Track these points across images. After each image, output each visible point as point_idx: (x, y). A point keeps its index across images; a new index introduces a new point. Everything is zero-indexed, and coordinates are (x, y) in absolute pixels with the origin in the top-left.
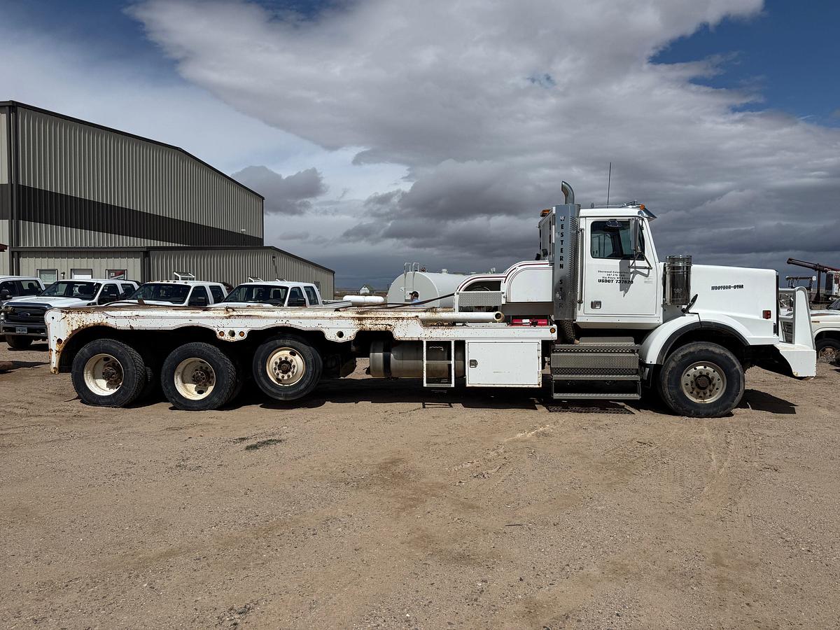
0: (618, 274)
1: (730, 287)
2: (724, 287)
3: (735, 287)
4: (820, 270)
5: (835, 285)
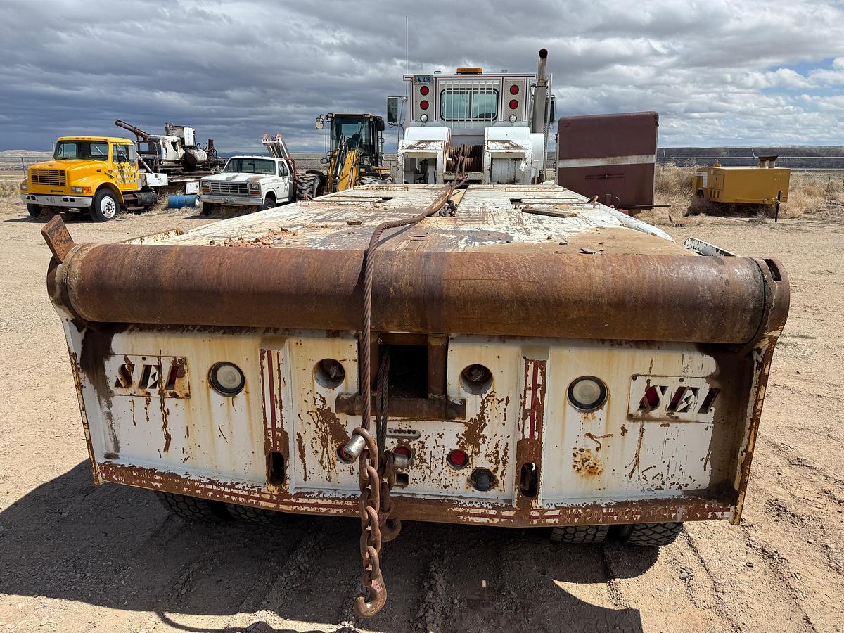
4: (138, 134)
5: (163, 150)
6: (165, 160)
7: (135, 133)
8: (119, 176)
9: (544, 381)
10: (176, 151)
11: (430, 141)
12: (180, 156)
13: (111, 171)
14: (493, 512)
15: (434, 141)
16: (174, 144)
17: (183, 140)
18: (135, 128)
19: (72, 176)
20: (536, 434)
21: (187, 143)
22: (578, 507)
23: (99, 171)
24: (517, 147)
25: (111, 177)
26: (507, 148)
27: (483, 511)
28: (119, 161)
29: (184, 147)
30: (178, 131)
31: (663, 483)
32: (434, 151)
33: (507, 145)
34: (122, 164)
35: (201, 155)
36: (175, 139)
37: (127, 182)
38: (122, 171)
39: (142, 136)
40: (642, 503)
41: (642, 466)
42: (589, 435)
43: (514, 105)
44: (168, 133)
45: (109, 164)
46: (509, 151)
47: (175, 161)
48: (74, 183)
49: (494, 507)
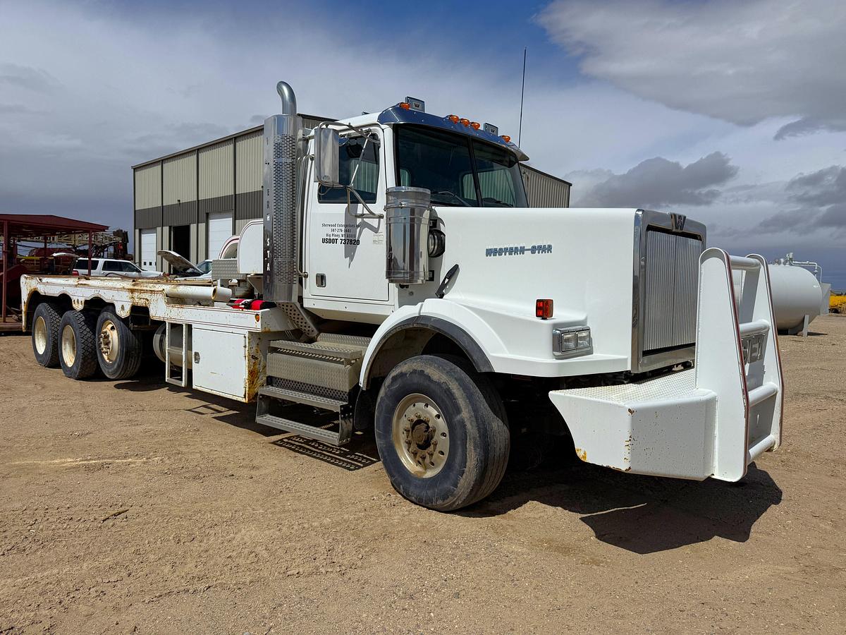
0: (343, 229)
1: (522, 250)
2: (511, 251)
3: (533, 250)
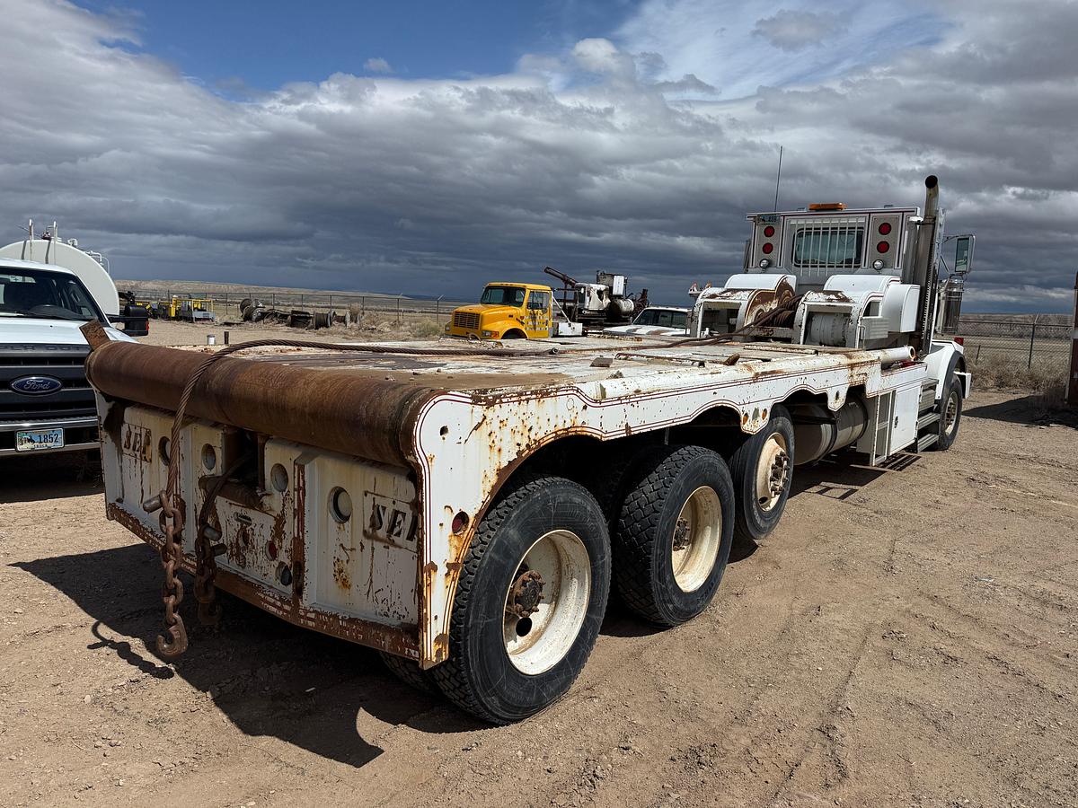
4: (567, 282)
5: (587, 298)
6: (587, 310)
7: (564, 280)
8: (531, 323)
9: (304, 485)
10: (602, 300)
11: (738, 290)
12: (605, 306)
13: (522, 318)
14: (279, 604)
15: (743, 290)
16: (600, 293)
17: (611, 289)
18: (564, 275)
19: (485, 320)
20: (301, 534)
21: (615, 292)
22: (326, 615)
23: (511, 316)
24: (846, 300)
25: (522, 323)
26: (830, 300)
27: (273, 600)
28: (533, 309)
29: (611, 296)
30: (608, 278)
31: (389, 610)
32: (739, 302)
33: (832, 297)
34: (536, 311)
35: (627, 305)
36: (602, 287)
37: (538, 329)
38: (534, 318)
39: (571, 283)
40: (365, 623)
41: (376, 587)
42: (342, 545)
43: (883, 247)
44: (598, 282)
45: (521, 311)
46: (832, 304)
47: (599, 311)
48: (486, 327)
49: (281, 600)
